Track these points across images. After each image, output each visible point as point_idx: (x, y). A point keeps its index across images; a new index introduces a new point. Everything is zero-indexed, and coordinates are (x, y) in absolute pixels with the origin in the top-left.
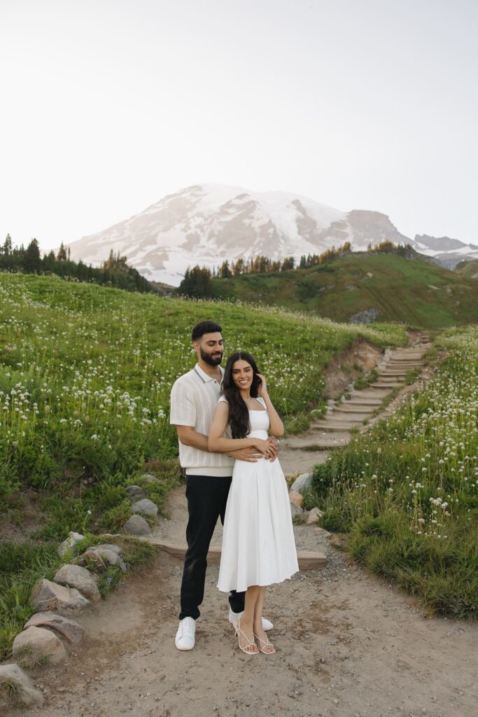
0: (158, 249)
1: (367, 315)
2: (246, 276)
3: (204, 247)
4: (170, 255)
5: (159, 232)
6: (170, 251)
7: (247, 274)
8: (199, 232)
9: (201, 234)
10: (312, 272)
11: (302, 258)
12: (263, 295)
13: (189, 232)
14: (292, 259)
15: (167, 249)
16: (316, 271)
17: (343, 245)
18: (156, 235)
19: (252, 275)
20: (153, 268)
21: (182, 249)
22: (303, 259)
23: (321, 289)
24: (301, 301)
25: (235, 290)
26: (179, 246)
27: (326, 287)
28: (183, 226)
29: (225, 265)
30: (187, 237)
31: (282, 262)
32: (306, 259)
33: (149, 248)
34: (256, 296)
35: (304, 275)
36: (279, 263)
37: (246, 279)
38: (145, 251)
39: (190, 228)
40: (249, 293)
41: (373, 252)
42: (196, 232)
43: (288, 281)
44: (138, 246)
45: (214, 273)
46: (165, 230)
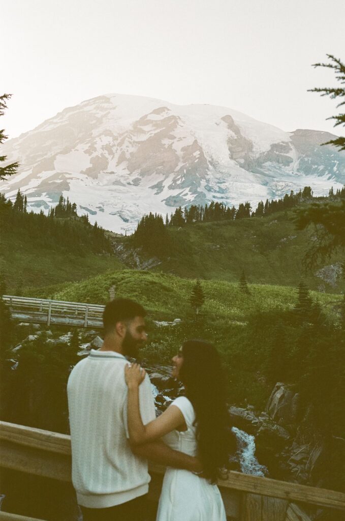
0: (56, 176)
1: (333, 270)
2: (201, 224)
3: (112, 173)
4: (72, 184)
5: (57, 155)
6: (71, 179)
7: (201, 221)
8: (107, 155)
9: (110, 157)
10: (271, 220)
11: (259, 203)
12: (221, 246)
13: (94, 155)
14: (248, 205)
15: (67, 176)
16: (275, 219)
17: (303, 188)
18: (54, 158)
19: (207, 224)
20: (51, 200)
21: (86, 176)
22: (261, 205)
23: (283, 240)
24: (262, 253)
25: (192, 240)
26: (82, 172)
27: (287, 237)
28: (86, 147)
29: (178, 212)
30: (92, 161)
31: (237, 208)
32: (264, 204)
33: (45, 175)
34: (214, 247)
35: (262, 224)
36: (234, 209)
37: (200, 228)
38: (39, 178)
39: (95, 150)
40: (207, 244)
41: (335, 197)
42: (102, 154)
43: (246, 231)
44: (30, 172)
45: (167, 221)
46: (66, 151)
